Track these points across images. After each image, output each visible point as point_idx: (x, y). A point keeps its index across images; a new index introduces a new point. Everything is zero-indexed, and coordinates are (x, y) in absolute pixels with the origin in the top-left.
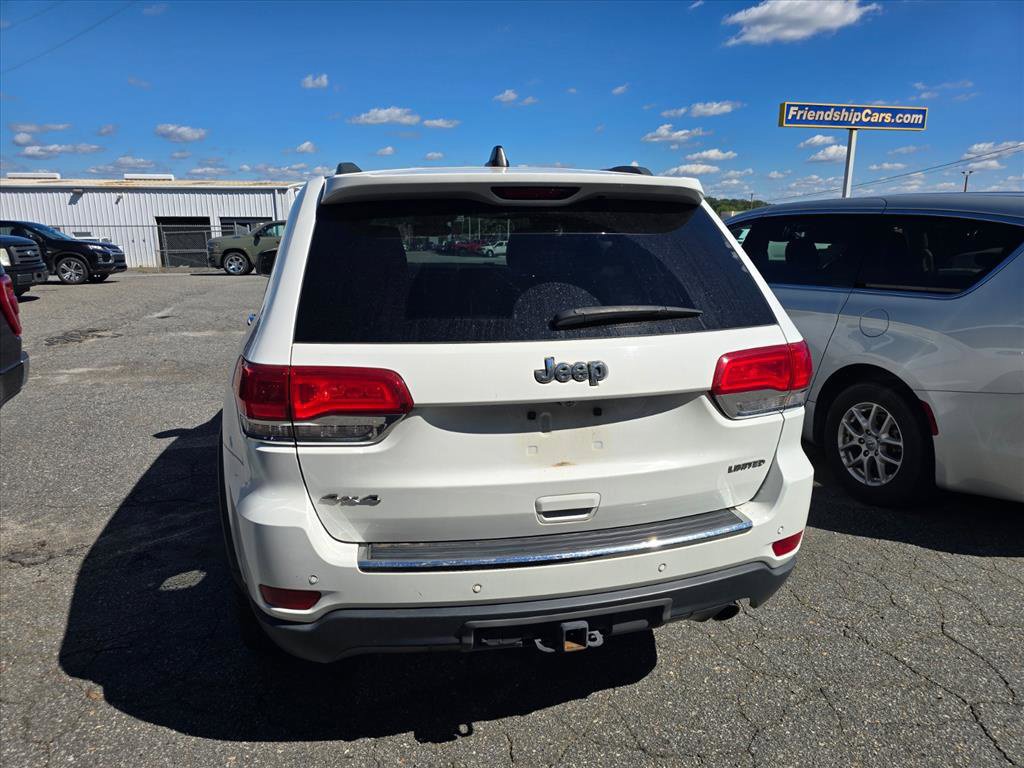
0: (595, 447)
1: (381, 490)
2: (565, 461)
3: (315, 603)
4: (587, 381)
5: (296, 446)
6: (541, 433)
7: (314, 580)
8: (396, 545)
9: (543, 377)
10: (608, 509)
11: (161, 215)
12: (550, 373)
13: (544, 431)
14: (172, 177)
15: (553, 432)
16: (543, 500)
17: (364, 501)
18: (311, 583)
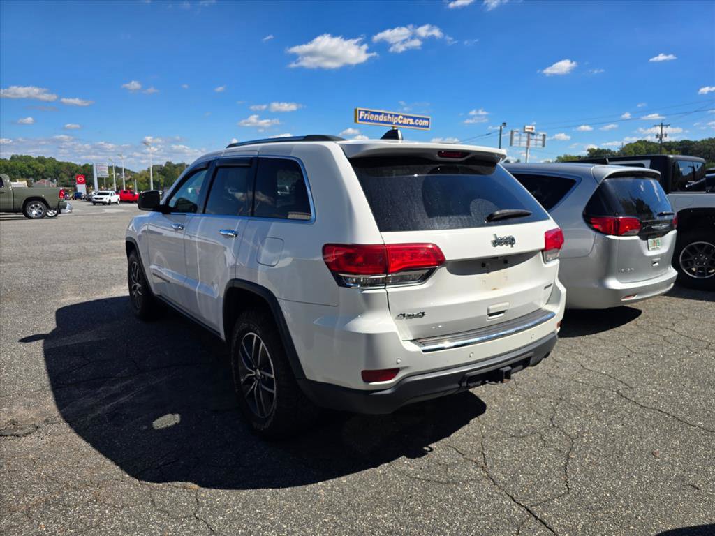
0: (505, 280)
1: (426, 308)
2: (495, 287)
3: (395, 375)
4: (509, 245)
5: (385, 288)
6: (486, 274)
7: (399, 361)
12: (497, 242)
13: (488, 272)
15: (492, 273)
16: (491, 307)
17: (418, 316)
18: (397, 363)
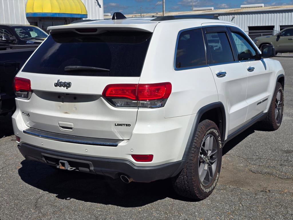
0: (75, 109)
2: (67, 112)
3: (20, 140)
4: (66, 87)
8: (35, 129)
9: (56, 85)
10: (77, 129)
11: (251, 25)
12: (58, 84)
14: (263, 5)
17: (27, 115)
18: (17, 134)
